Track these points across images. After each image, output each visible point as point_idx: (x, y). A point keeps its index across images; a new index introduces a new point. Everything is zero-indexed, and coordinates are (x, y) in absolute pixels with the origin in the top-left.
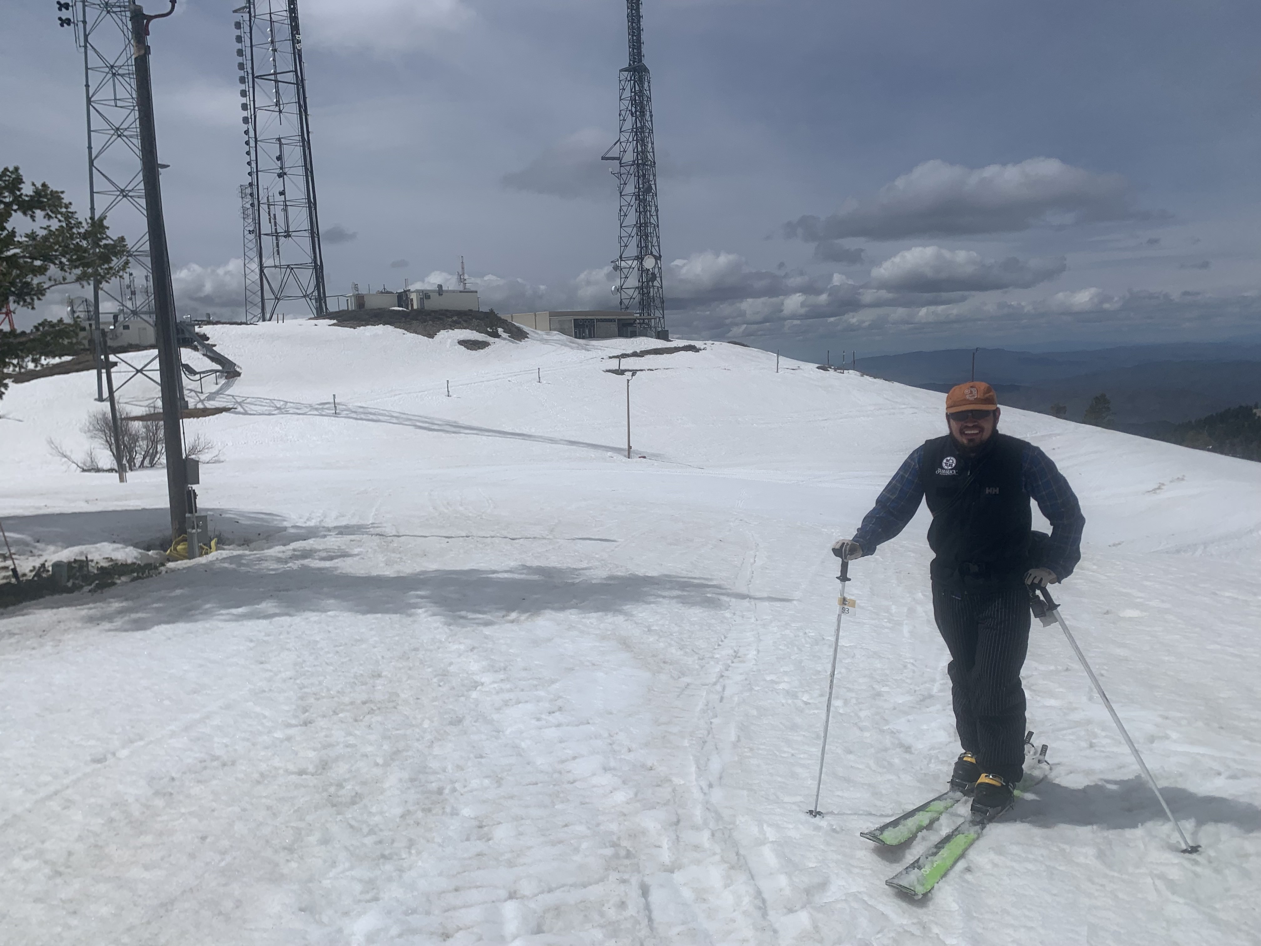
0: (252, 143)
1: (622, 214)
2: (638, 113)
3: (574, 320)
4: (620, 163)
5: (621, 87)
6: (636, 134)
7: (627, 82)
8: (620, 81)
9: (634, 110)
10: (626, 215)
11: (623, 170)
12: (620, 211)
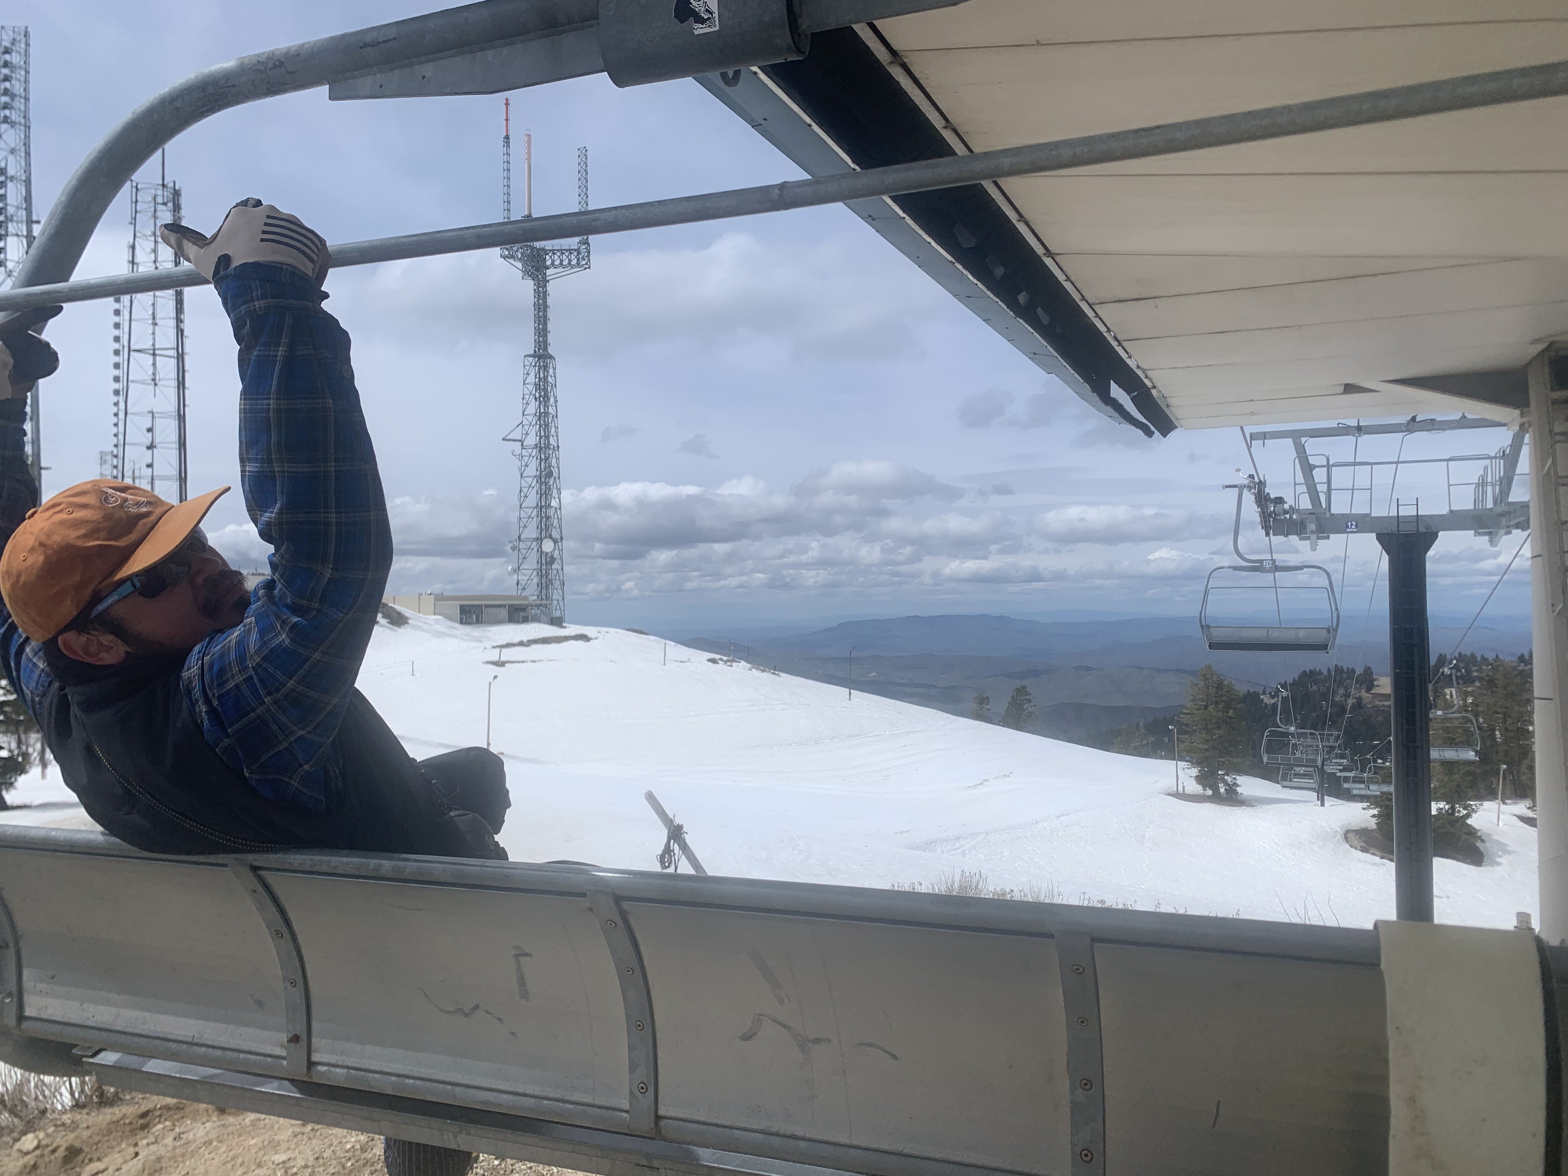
0: (122, 415)
1: (523, 494)
2: (541, 399)
3: (461, 606)
4: (522, 445)
5: (526, 372)
6: (539, 419)
7: (532, 368)
8: (525, 366)
9: (537, 395)
10: (526, 496)
11: (524, 452)
12: (520, 492)
